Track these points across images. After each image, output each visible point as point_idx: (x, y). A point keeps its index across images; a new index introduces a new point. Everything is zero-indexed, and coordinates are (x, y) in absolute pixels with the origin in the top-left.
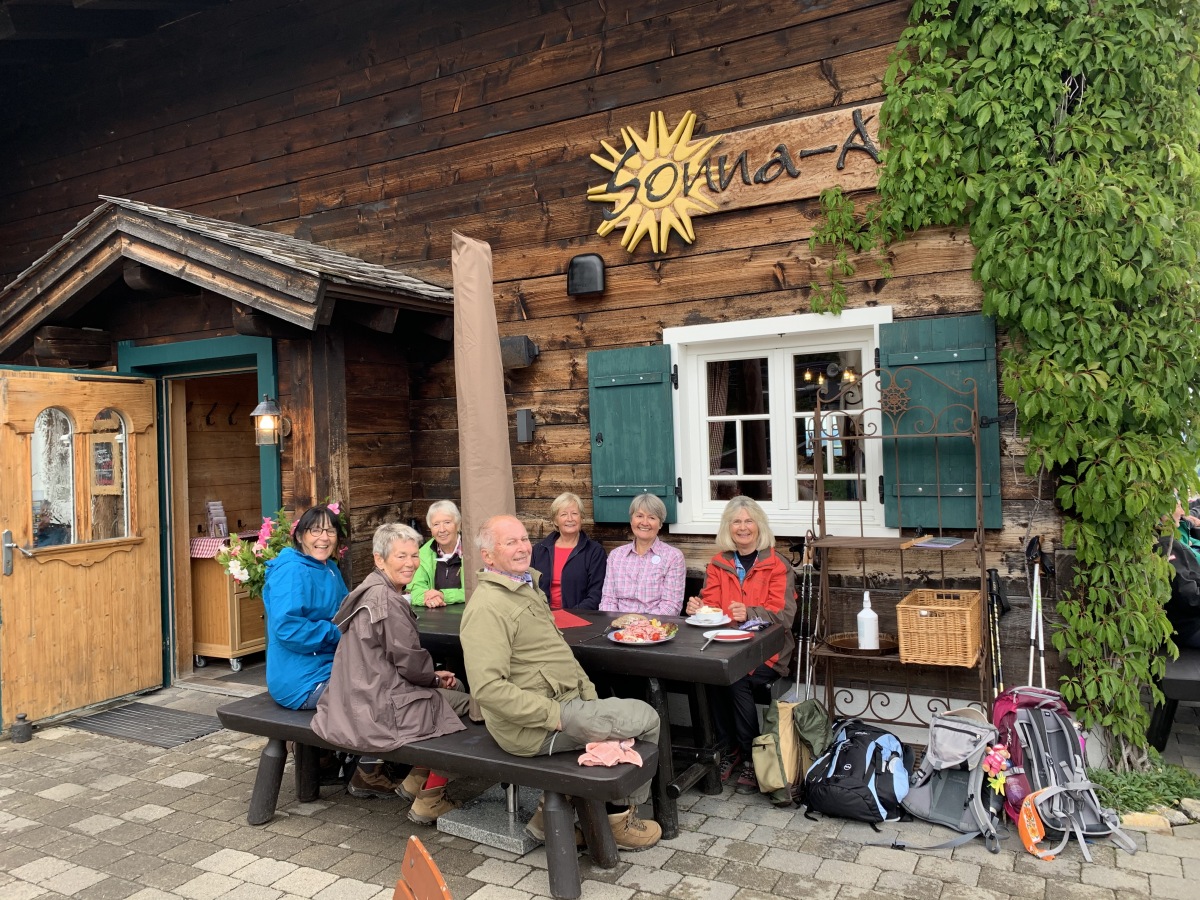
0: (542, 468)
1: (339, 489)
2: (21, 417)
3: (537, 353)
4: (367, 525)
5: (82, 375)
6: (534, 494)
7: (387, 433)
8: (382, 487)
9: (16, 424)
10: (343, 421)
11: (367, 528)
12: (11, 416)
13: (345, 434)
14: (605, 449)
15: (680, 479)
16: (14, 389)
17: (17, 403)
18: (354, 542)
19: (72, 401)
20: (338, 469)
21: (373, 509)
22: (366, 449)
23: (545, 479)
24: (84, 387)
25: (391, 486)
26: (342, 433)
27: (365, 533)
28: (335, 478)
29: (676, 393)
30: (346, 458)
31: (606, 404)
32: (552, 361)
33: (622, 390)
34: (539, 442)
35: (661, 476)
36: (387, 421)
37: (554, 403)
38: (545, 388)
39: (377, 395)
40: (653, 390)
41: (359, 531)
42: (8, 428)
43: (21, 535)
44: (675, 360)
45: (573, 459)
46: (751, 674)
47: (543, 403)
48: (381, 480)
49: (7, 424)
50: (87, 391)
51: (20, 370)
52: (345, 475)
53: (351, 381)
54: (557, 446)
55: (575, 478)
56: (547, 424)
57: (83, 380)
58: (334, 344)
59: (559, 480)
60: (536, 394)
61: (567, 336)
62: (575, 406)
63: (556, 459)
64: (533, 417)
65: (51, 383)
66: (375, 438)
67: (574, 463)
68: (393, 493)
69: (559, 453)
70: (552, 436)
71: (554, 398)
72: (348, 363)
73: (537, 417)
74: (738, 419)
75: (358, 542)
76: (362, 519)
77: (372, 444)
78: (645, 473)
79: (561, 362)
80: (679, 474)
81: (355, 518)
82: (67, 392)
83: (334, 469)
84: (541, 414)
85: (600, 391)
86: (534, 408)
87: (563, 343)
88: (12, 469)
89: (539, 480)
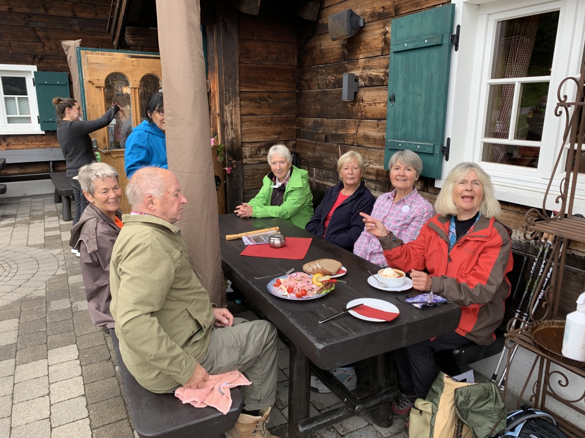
0: (360, 122)
1: (232, 129)
2: (97, 78)
3: (362, 25)
4: (257, 154)
5: (133, 54)
6: (354, 142)
7: (275, 92)
8: (269, 129)
9: (94, 82)
10: (236, 82)
11: (257, 156)
12: (91, 77)
13: (238, 91)
14: (396, 107)
15: (449, 139)
16: (91, 62)
17: (94, 69)
18: (246, 164)
19: (126, 70)
20: (231, 115)
21: (263, 144)
22: (257, 102)
23: (361, 131)
24: (133, 62)
25: (278, 129)
26: (235, 90)
27: (255, 159)
28: (229, 121)
29: (455, 55)
30: (238, 109)
31: (400, 68)
32: (372, 30)
33: (412, 54)
34: (359, 101)
35: (432, 135)
36: (276, 83)
37: (370, 68)
38: (366, 55)
39: (268, 64)
40: (435, 52)
41: (250, 157)
42: (91, 84)
43: (102, 142)
44: (458, 21)
45: (379, 116)
46: (432, 340)
47: (364, 68)
48: (269, 124)
49: (89, 81)
50: (135, 64)
51: (95, 51)
52: (237, 120)
53: (245, 53)
54: (370, 105)
55: (378, 131)
56: (366, 86)
57: (132, 57)
58: (228, 27)
59: (368, 133)
60: (360, 61)
61: (383, 7)
62: (383, 70)
63: (369, 115)
64: (356, 80)
65: (113, 59)
66: (266, 95)
67: (379, 119)
68: (280, 134)
69: (371, 110)
70: (367, 95)
71: (370, 64)
72: (240, 41)
73: (360, 80)
74: (517, 82)
75: (250, 164)
76: (253, 150)
77: (264, 99)
78: (421, 131)
79: (377, 31)
80: (449, 134)
81: (247, 148)
82: (122, 64)
83: (228, 115)
84: (362, 78)
85: (397, 56)
86: (357, 73)
87: (380, 14)
88: (95, 106)
89: (357, 132)
